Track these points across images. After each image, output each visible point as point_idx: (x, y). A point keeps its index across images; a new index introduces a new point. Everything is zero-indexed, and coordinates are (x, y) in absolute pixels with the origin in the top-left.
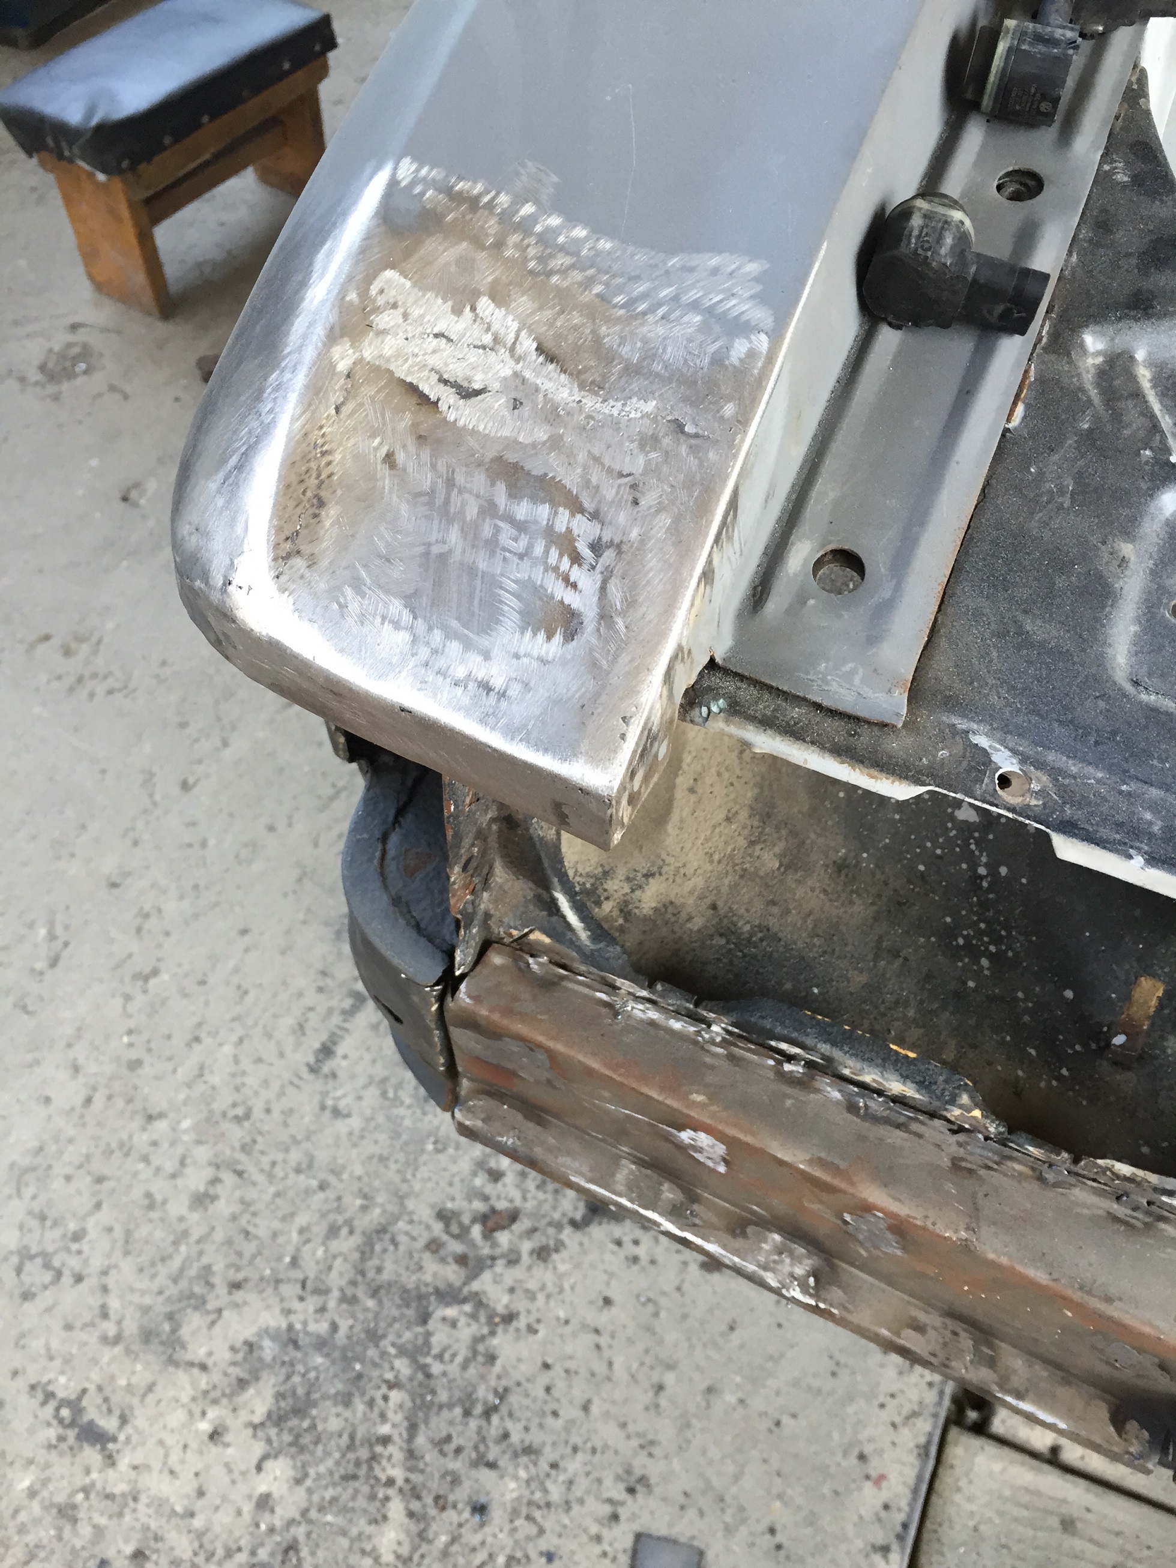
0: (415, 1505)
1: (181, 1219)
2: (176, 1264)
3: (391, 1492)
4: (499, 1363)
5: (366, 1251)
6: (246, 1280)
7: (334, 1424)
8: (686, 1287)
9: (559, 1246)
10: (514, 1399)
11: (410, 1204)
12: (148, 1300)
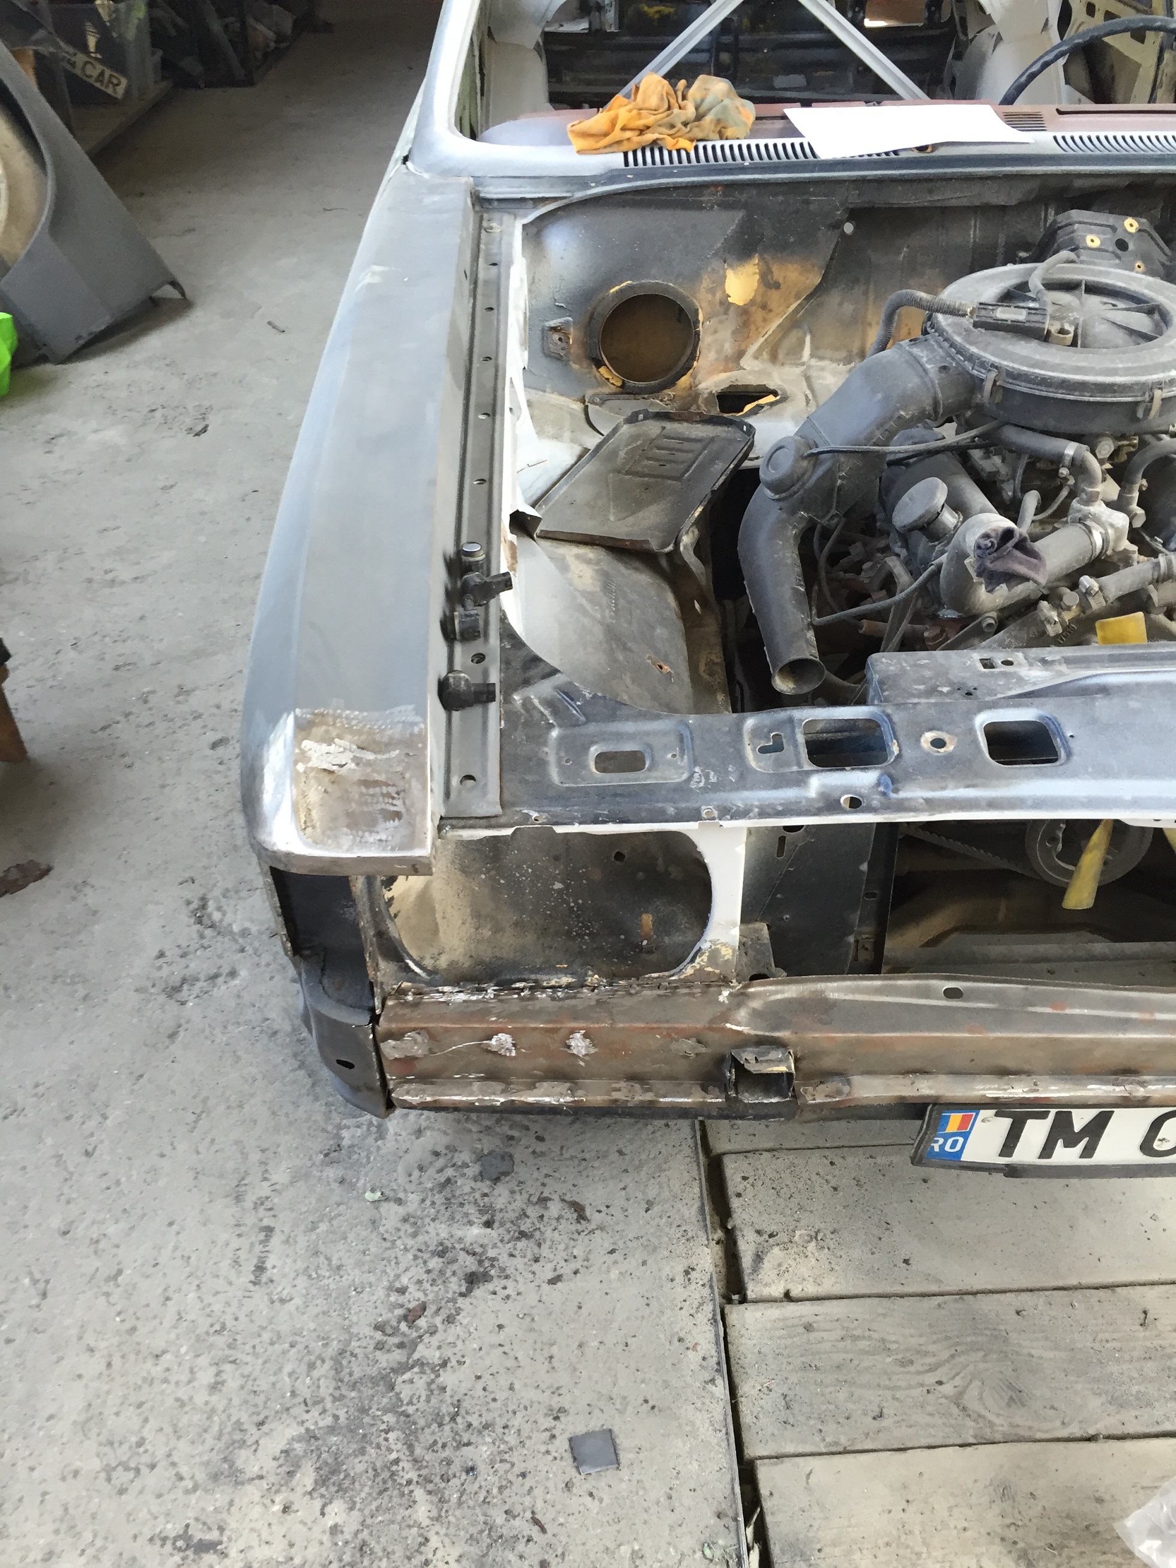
0: (430, 1487)
1: (207, 1403)
2: (216, 1428)
3: (411, 1487)
4: (447, 1389)
5: (338, 1368)
6: (266, 1417)
7: (360, 1468)
8: (544, 1298)
9: (458, 1311)
10: (466, 1404)
11: (354, 1330)
12: (205, 1458)
